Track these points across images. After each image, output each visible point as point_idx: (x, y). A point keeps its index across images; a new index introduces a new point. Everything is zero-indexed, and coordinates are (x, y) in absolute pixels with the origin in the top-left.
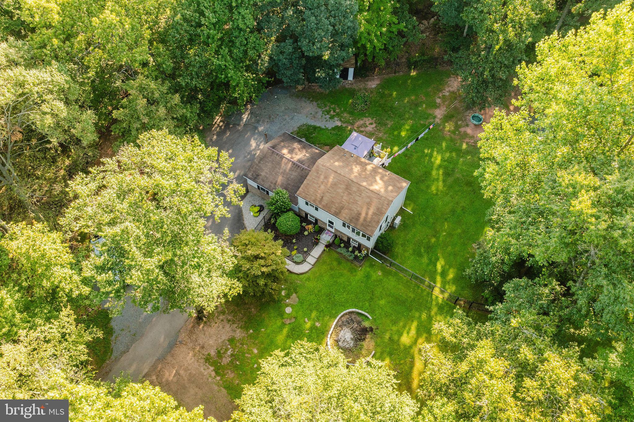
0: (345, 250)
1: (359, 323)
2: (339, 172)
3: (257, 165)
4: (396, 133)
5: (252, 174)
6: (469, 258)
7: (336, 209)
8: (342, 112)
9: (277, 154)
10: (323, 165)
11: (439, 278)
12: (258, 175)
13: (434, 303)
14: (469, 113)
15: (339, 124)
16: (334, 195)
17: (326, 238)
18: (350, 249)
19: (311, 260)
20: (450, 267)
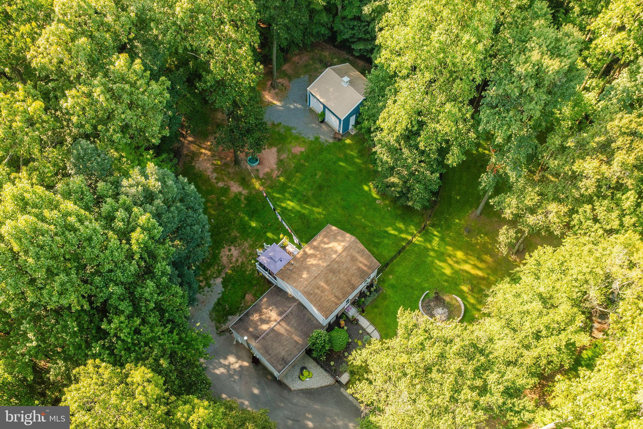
0: (367, 298)
1: (430, 301)
2: (316, 275)
3: (272, 358)
4: (250, 230)
5: (280, 364)
6: (388, 209)
7: (349, 287)
8: (205, 275)
9: (267, 334)
10: (305, 288)
11: (403, 236)
12: (283, 359)
13: (423, 244)
14: (244, 164)
15: (219, 280)
16: (336, 286)
17: (353, 312)
18: (368, 294)
19: (370, 329)
20: (395, 225)
